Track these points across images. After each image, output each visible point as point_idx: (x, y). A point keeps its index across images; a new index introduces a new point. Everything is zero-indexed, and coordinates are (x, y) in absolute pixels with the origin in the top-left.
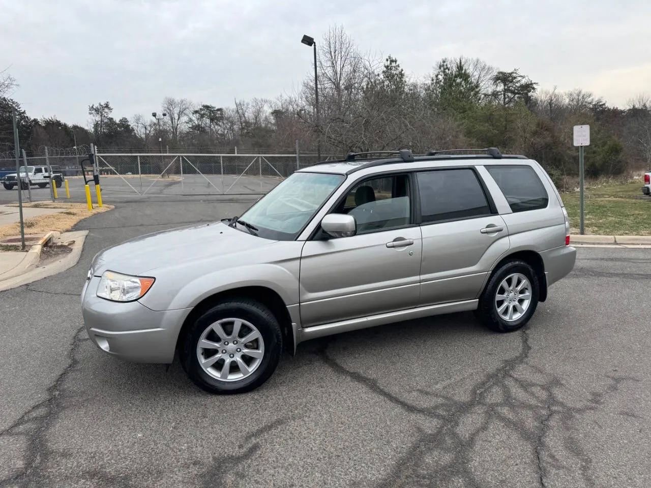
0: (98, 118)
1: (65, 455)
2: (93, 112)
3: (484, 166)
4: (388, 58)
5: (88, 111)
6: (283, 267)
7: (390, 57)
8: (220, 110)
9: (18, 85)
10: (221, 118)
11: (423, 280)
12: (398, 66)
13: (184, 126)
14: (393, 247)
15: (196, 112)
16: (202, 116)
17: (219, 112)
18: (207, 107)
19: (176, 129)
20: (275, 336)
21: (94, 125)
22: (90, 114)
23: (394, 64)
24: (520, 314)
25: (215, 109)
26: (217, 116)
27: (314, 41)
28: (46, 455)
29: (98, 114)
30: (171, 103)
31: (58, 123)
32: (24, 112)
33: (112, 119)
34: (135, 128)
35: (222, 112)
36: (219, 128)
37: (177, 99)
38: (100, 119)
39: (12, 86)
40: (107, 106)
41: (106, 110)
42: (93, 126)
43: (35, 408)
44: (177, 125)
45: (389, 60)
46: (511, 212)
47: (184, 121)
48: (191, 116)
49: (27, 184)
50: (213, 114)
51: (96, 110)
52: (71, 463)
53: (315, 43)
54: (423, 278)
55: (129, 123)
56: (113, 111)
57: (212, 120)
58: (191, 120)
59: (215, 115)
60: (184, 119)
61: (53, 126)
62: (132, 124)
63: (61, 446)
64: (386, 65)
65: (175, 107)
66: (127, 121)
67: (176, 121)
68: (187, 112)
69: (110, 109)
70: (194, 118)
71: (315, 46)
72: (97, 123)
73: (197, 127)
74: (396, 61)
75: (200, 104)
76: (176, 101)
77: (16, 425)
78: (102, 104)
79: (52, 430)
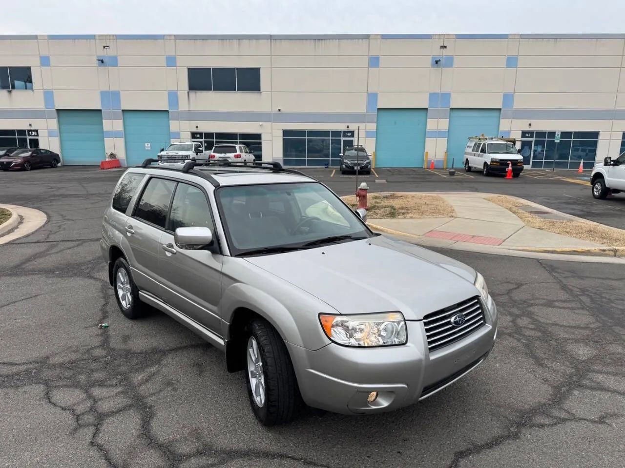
1: (546, 380)
28: (557, 388)
43: (542, 426)
52: (547, 375)
63: (545, 387)
77: (564, 420)
79: (543, 400)
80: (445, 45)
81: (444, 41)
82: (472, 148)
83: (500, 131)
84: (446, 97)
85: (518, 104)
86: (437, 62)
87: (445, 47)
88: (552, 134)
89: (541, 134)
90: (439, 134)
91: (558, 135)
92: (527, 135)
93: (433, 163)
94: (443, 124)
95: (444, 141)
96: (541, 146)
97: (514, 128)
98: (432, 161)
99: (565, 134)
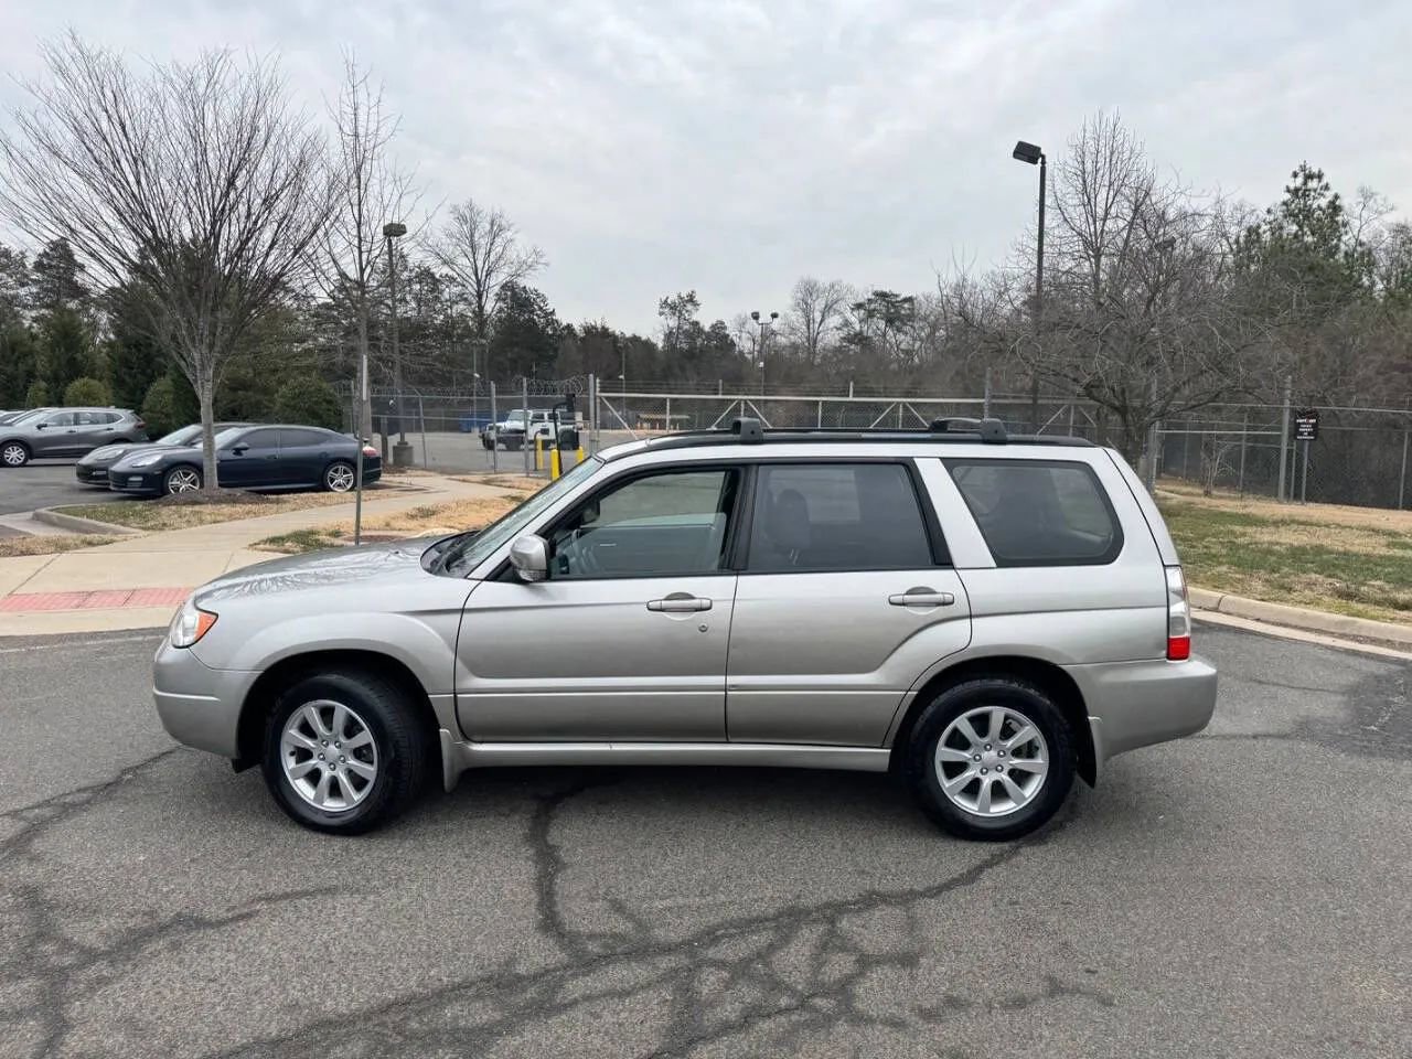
0: (673, 322)
2: (667, 310)
3: (942, 459)
4: (1297, 169)
5: (657, 308)
6: (429, 624)
7: (1303, 169)
8: (909, 300)
9: (547, 264)
10: (911, 317)
11: (733, 686)
12: (1327, 187)
13: (831, 336)
14: (661, 610)
15: (859, 306)
16: (871, 314)
17: (906, 306)
18: (883, 295)
19: (815, 341)
20: (391, 745)
21: (665, 335)
22: (661, 314)
23: (1313, 184)
24: (1014, 805)
25: (899, 299)
26: (903, 312)
27: (1043, 152)
29: (674, 314)
30: (810, 290)
31: (605, 333)
32: (553, 313)
33: (697, 323)
34: (736, 340)
35: (913, 304)
36: (903, 337)
37: (823, 280)
38: (677, 323)
39: (540, 266)
40: (691, 299)
41: (689, 307)
42: (662, 337)
44: (818, 333)
45: (1301, 174)
46: (994, 565)
47: (831, 325)
48: (848, 315)
49: (493, 441)
50: (891, 308)
51: (672, 308)
53: (1043, 157)
54: (733, 683)
55: (727, 332)
56: (701, 308)
57: (890, 321)
58: (847, 323)
59: (897, 312)
60: (834, 320)
61: (598, 337)
62: (732, 332)
64: (1292, 187)
65: (818, 297)
66: (725, 328)
67: (817, 325)
68: (841, 306)
69: (696, 304)
70: (853, 319)
71: (1043, 163)
72: (671, 332)
73: (859, 338)
74: (1320, 176)
75: (870, 289)
76: (820, 284)
78: (684, 295)
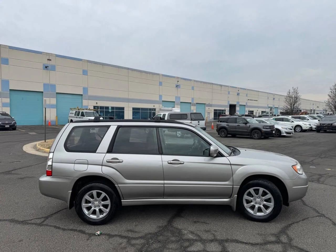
80: (50, 59)
81: (49, 57)
82: (74, 114)
83: (83, 106)
84: (53, 86)
85: (90, 93)
86: (46, 67)
87: (51, 60)
88: (107, 108)
89: (102, 108)
90: (51, 106)
91: (110, 108)
92: (96, 108)
93: (50, 122)
94: (53, 101)
95: (55, 110)
96: (102, 113)
97: (90, 104)
98: (49, 121)
99: (113, 108)
